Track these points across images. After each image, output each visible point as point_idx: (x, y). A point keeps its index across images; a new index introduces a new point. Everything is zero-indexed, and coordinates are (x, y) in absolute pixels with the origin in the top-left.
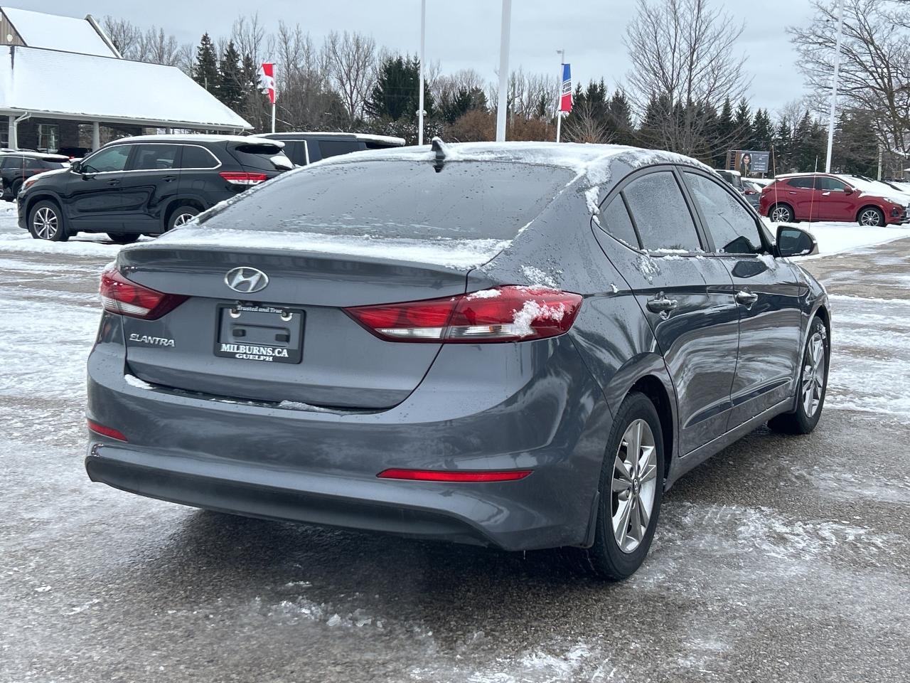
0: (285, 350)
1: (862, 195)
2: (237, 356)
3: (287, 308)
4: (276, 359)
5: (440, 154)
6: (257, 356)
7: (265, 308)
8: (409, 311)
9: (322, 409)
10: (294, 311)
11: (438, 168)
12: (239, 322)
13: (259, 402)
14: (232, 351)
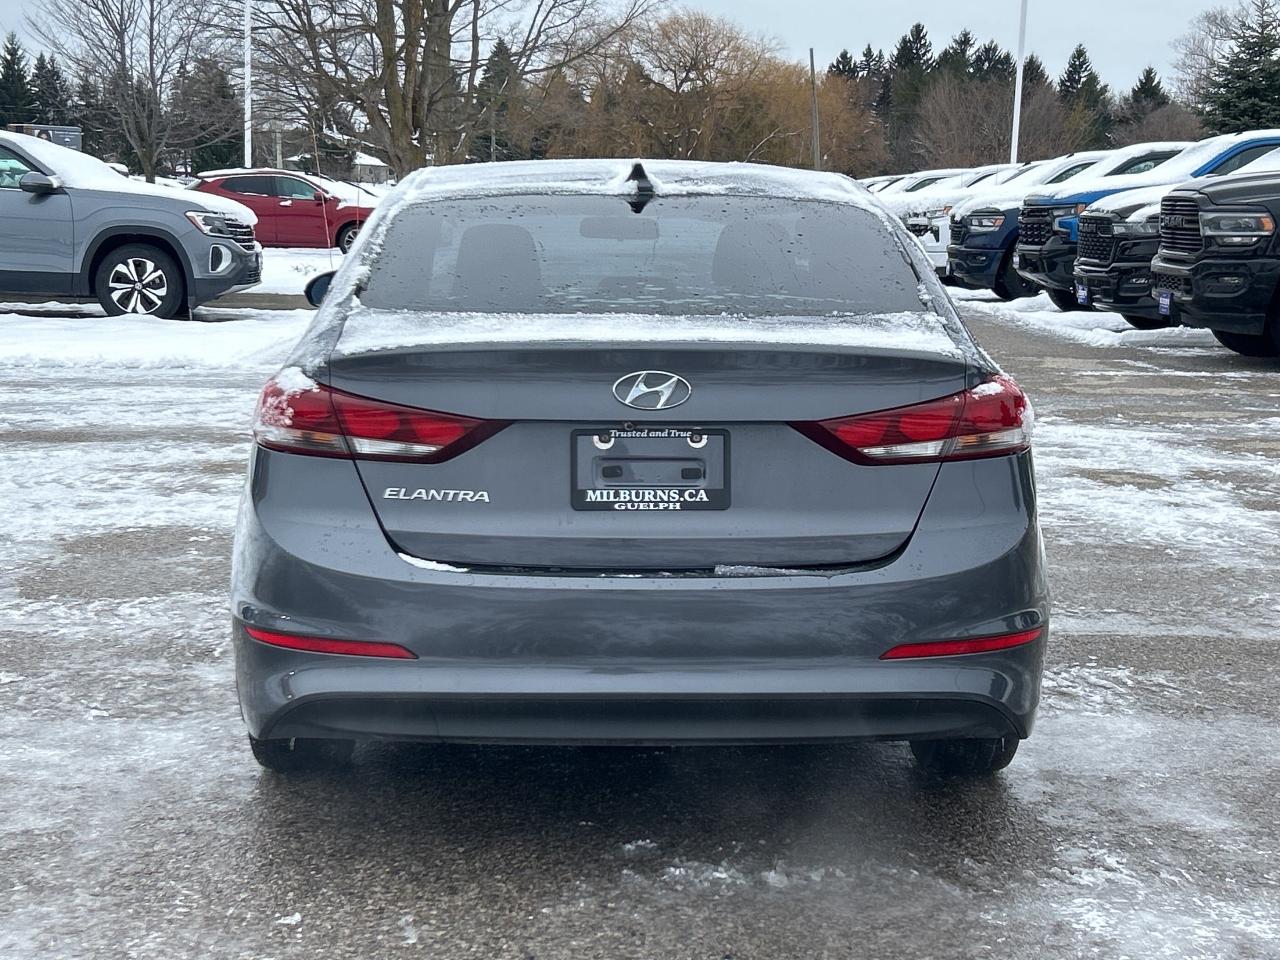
0: (702, 492)
1: (341, 206)
2: (616, 506)
3: (698, 428)
4: (686, 506)
5: (644, 185)
6: (652, 505)
7: (662, 431)
8: (903, 419)
9: (794, 571)
10: (709, 433)
11: (638, 207)
12: (614, 455)
13: (678, 571)
14: (605, 499)
